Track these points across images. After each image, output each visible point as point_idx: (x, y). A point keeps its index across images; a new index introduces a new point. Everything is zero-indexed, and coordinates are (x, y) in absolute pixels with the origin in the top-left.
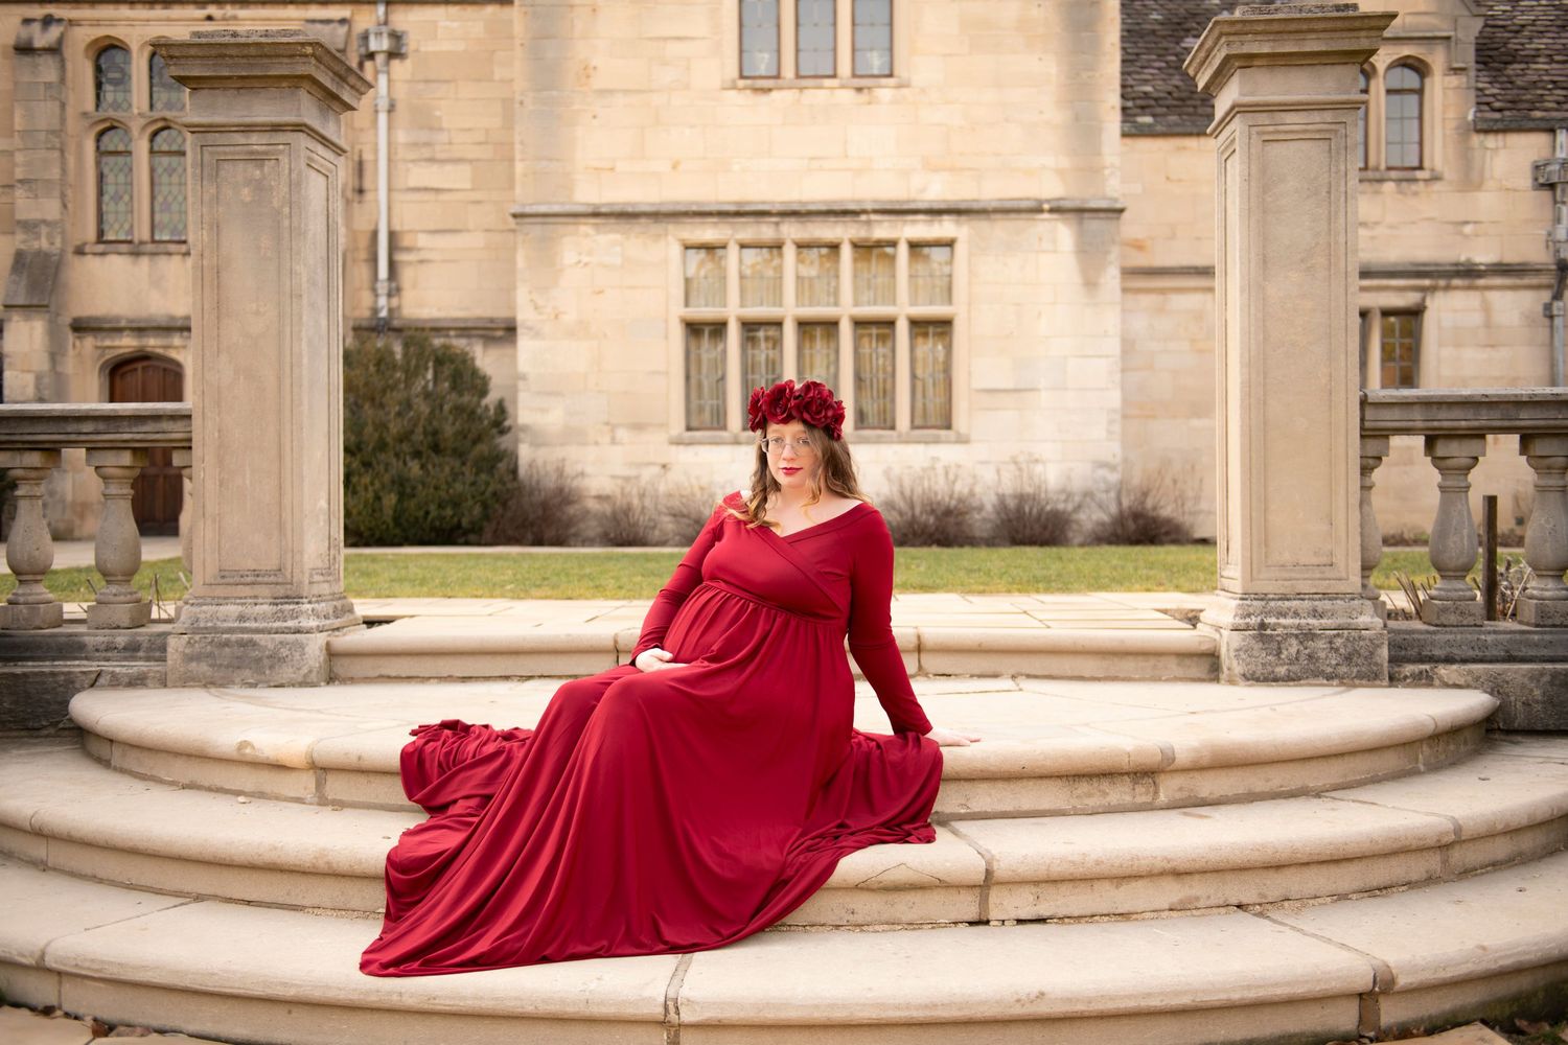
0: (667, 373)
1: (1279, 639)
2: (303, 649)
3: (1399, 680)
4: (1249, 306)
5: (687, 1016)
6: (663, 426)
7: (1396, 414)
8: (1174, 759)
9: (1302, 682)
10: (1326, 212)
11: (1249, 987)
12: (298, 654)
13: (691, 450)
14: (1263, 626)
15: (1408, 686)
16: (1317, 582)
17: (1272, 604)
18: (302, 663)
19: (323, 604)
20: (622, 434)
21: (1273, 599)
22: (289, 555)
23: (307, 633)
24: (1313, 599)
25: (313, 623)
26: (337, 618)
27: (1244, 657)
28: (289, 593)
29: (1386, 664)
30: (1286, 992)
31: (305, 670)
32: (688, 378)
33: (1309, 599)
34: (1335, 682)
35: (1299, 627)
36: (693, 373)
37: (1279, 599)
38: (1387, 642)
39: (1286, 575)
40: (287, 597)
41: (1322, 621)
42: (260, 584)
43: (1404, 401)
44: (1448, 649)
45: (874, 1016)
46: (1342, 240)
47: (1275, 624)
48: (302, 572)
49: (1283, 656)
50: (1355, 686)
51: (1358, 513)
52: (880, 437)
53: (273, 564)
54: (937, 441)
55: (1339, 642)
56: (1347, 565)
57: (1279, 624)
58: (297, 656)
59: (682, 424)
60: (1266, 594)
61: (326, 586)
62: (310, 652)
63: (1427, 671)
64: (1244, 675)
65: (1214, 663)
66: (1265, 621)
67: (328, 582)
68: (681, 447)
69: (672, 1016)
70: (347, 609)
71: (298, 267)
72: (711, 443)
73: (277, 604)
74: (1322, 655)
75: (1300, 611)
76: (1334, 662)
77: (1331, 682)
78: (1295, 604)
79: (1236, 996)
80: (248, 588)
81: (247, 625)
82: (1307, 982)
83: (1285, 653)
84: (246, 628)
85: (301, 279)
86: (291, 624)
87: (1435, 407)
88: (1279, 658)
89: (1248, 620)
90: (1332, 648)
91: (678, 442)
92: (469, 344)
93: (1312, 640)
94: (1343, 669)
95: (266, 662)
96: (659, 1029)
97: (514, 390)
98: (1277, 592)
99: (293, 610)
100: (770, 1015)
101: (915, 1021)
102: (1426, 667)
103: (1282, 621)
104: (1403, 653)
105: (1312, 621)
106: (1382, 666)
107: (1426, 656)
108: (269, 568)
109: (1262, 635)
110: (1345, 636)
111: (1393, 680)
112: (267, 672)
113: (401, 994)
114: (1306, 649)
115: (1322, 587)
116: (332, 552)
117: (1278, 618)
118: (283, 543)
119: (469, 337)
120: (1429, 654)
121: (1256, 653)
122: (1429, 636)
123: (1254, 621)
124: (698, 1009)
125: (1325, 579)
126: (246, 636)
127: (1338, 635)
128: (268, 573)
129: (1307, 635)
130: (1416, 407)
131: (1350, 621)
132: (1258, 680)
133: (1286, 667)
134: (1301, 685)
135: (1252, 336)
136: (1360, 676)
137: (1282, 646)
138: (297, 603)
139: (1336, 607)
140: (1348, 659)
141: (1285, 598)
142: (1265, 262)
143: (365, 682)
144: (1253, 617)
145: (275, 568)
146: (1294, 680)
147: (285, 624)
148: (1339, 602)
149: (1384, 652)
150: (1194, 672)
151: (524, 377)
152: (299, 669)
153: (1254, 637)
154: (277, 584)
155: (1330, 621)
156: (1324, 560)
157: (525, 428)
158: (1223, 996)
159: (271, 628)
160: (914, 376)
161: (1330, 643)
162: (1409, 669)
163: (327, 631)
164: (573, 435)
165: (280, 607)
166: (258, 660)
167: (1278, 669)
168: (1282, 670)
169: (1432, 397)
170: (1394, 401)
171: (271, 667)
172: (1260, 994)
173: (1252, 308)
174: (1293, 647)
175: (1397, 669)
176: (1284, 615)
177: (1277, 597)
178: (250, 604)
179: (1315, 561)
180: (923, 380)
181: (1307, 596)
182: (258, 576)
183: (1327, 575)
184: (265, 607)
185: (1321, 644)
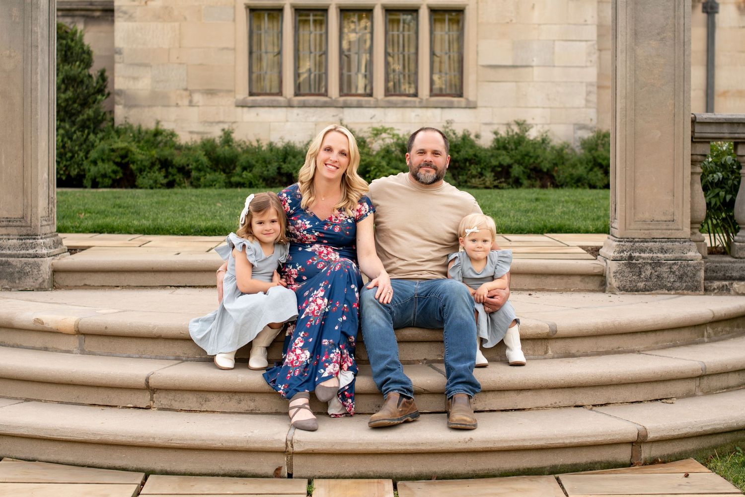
0: (234, 49)
1: (640, 266)
2: (39, 267)
3: (710, 291)
4: (626, 61)
5: (297, 448)
6: (230, 92)
7: (713, 129)
8: (556, 331)
9: (653, 292)
10: (673, 4)
11: (574, 437)
12: (36, 270)
13: (254, 111)
14: (631, 258)
15: (716, 294)
16: (664, 231)
17: (637, 244)
18: (39, 276)
19: (48, 239)
20: (197, 97)
21: (638, 242)
22: (29, 209)
23: (42, 257)
24: (661, 242)
25: (45, 251)
26: (55, 248)
27: (619, 276)
28: (29, 232)
29: (703, 281)
30: (593, 440)
31: (40, 280)
32: (251, 53)
33: (659, 241)
34: (673, 292)
35: (652, 258)
36: (255, 49)
37: (641, 242)
38: (703, 268)
39: (646, 227)
40: (28, 235)
41: (666, 255)
42: (11, 226)
43: (717, 121)
44: (741, 272)
45: (389, 449)
46: (682, 22)
47: (638, 257)
48: (37, 219)
49: (642, 276)
50: (683, 294)
51: (689, 189)
52: (405, 102)
53: (19, 214)
54: (451, 106)
55: (675, 268)
56: (683, 222)
57: (640, 257)
58: (35, 271)
59: (247, 92)
60: (634, 238)
61: (48, 227)
62: (44, 269)
63: (726, 285)
64: (619, 288)
65: (603, 281)
66: (633, 255)
67: (48, 225)
68: (245, 109)
69: (290, 448)
70: (59, 242)
71: (36, 29)
72: (269, 107)
73: (22, 239)
74: (665, 275)
75: (653, 249)
76: (672, 280)
77: (670, 292)
78: (651, 244)
79: (567, 441)
80: (4, 229)
81: (4, 252)
82: (603, 435)
83: (644, 274)
84: (4, 254)
85: (37, 36)
86: (31, 251)
87: (736, 125)
88: (640, 277)
89: (622, 254)
90: (671, 272)
91: (242, 105)
92: (72, 23)
93: (660, 267)
94: (678, 284)
95: (16, 275)
96: (282, 456)
97: (112, 62)
98: (641, 237)
99: (32, 243)
100: (338, 448)
101: (408, 451)
102: (727, 283)
103: (643, 255)
104: (715, 274)
105: (660, 255)
106: (700, 282)
107: (728, 276)
108: (16, 217)
109: (630, 264)
110: (679, 264)
111: (707, 291)
112: (17, 281)
113: (154, 438)
114: (656, 272)
115: (667, 234)
116: (50, 206)
117: (640, 253)
118: (26, 201)
119: (73, 16)
120: (730, 275)
121: (626, 274)
122: (730, 264)
123: (625, 254)
124: (302, 445)
125: (669, 230)
126: (4, 259)
127: (675, 263)
128: (15, 220)
129: (657, 264)
130: (725, 125)
131: (682, 255)
132: (627, 291)
133: (644, 283)
134: (653, 294)
135: (628, 80)
136: (688, 288)
137: (642, 270)
138: (34, 239)
139: (675, 246)
140: (681, 278)
141: (645, 241)
142: (636, 34)
143: (76, 289)
144: (625, 252)
145: (20, 217)
146: (648, 291)
147: (27, 252)
148: (676, 243)
149: (702, 274)
150: (591, 286)
151: (119, 52)
152: (37, 280)
153: (625, 264)
154: (21, 226)
155: (671, 255)
156: (669, 218)
157: (120, 93)
158: (561, 441)
159: (19, 254)
160: (433, 54)
161: (670, 268)
162: (716, 284)
163: (51, 256)
164: (159, 99)
165: (24, 241)
166: (12, 274)
167: (639, 284)
168: (641, 285)
169: (733, 119)
170: (712, 121)
171: (19, 279)
172: (580, 441)
173: (628, 62)
174: (648, 271)
175: (710, 284)
176: (644, 252)
177: (640, 240)
178: (5, 239)
179: (664, 218)
180: (440, 57)
181: (658, 240)
182: (9, 221)
183: (670, 227)
184: (15, 241)
185: (665, 269)
